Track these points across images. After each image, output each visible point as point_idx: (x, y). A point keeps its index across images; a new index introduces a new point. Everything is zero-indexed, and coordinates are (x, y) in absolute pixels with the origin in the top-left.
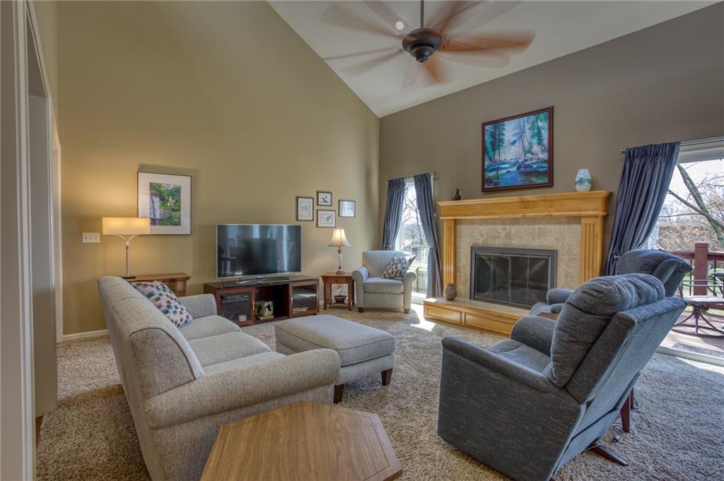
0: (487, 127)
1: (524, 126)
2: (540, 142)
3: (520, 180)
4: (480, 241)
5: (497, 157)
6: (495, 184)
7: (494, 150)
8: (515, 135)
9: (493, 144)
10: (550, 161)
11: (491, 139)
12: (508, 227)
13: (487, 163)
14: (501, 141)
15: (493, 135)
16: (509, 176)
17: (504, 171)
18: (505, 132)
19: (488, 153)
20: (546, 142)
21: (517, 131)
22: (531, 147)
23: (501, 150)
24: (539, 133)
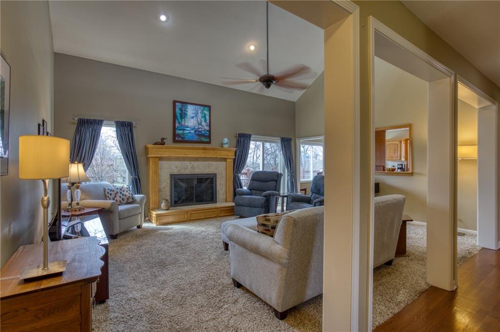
0: (177, 104)
1: (198, 110)
2: (205, 121)
3: (196, 138)
4: (176, 171)
5: (183, 123)
7: (182, 118)
8: (193, 113)
9: (181, 115)
10: (210, 131)
11: (180, 112)
12: (192, 162)
13: (177, 125)
14: (186, 114)
15: (181, 110)
16: (190, 135)
17: (187, 132)
18: (188, 110)
19: (178, 119)
20: (208, 121)
21: (194, 112)
22: (201, 122)
23: (186, 120)
24: (205, 117)
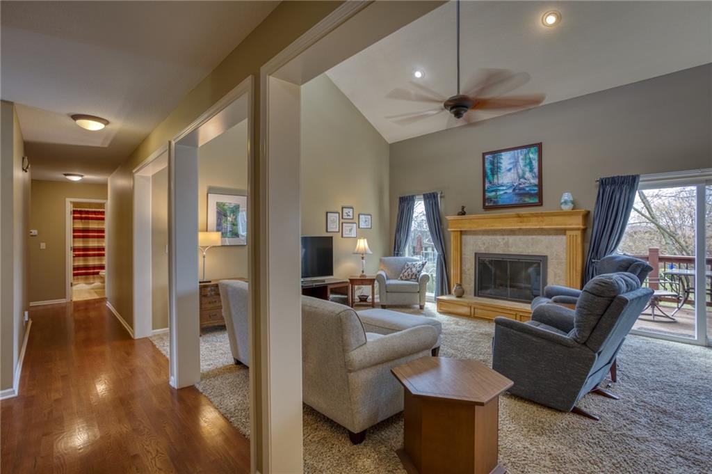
0: (487, 157)
1: (518, 157)
2: (531, 170)
3: (515, 200)
4: (483, 249)
5: (495, 181)
6: (495, 202)
7: (493, 174)
8: (511, 163)
9: (492, 170)
10: (540, 185)
11: (490, 167)
12: (506, 237)
13: (487, 185)
14: (499, 168)
15: (492, 163)
16: (506, 196)
17: (502, 192)
18: (502, 161)
19: (488, 177)
20: (536, 170)
21: (512, 161)
22: (524, 173)
23: (499, 175)
24: (531, 163)
